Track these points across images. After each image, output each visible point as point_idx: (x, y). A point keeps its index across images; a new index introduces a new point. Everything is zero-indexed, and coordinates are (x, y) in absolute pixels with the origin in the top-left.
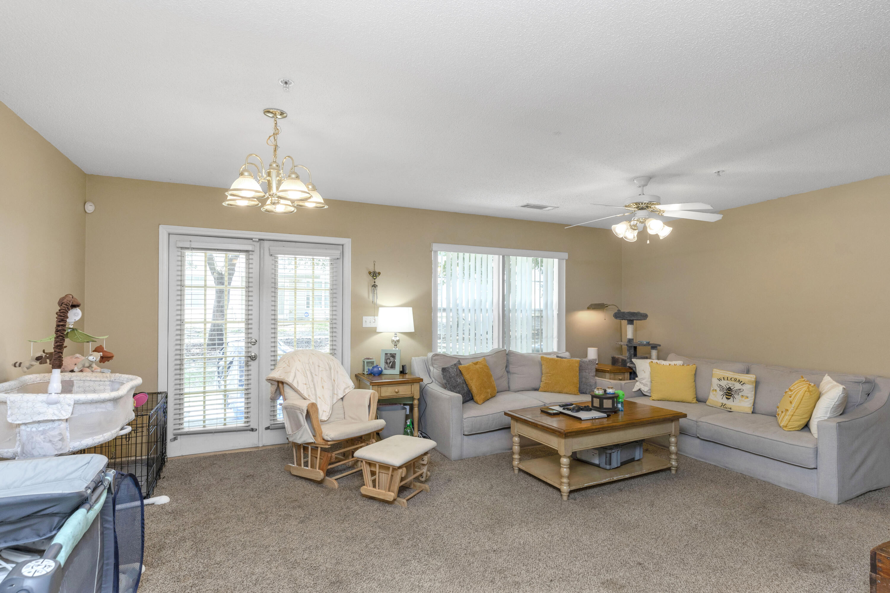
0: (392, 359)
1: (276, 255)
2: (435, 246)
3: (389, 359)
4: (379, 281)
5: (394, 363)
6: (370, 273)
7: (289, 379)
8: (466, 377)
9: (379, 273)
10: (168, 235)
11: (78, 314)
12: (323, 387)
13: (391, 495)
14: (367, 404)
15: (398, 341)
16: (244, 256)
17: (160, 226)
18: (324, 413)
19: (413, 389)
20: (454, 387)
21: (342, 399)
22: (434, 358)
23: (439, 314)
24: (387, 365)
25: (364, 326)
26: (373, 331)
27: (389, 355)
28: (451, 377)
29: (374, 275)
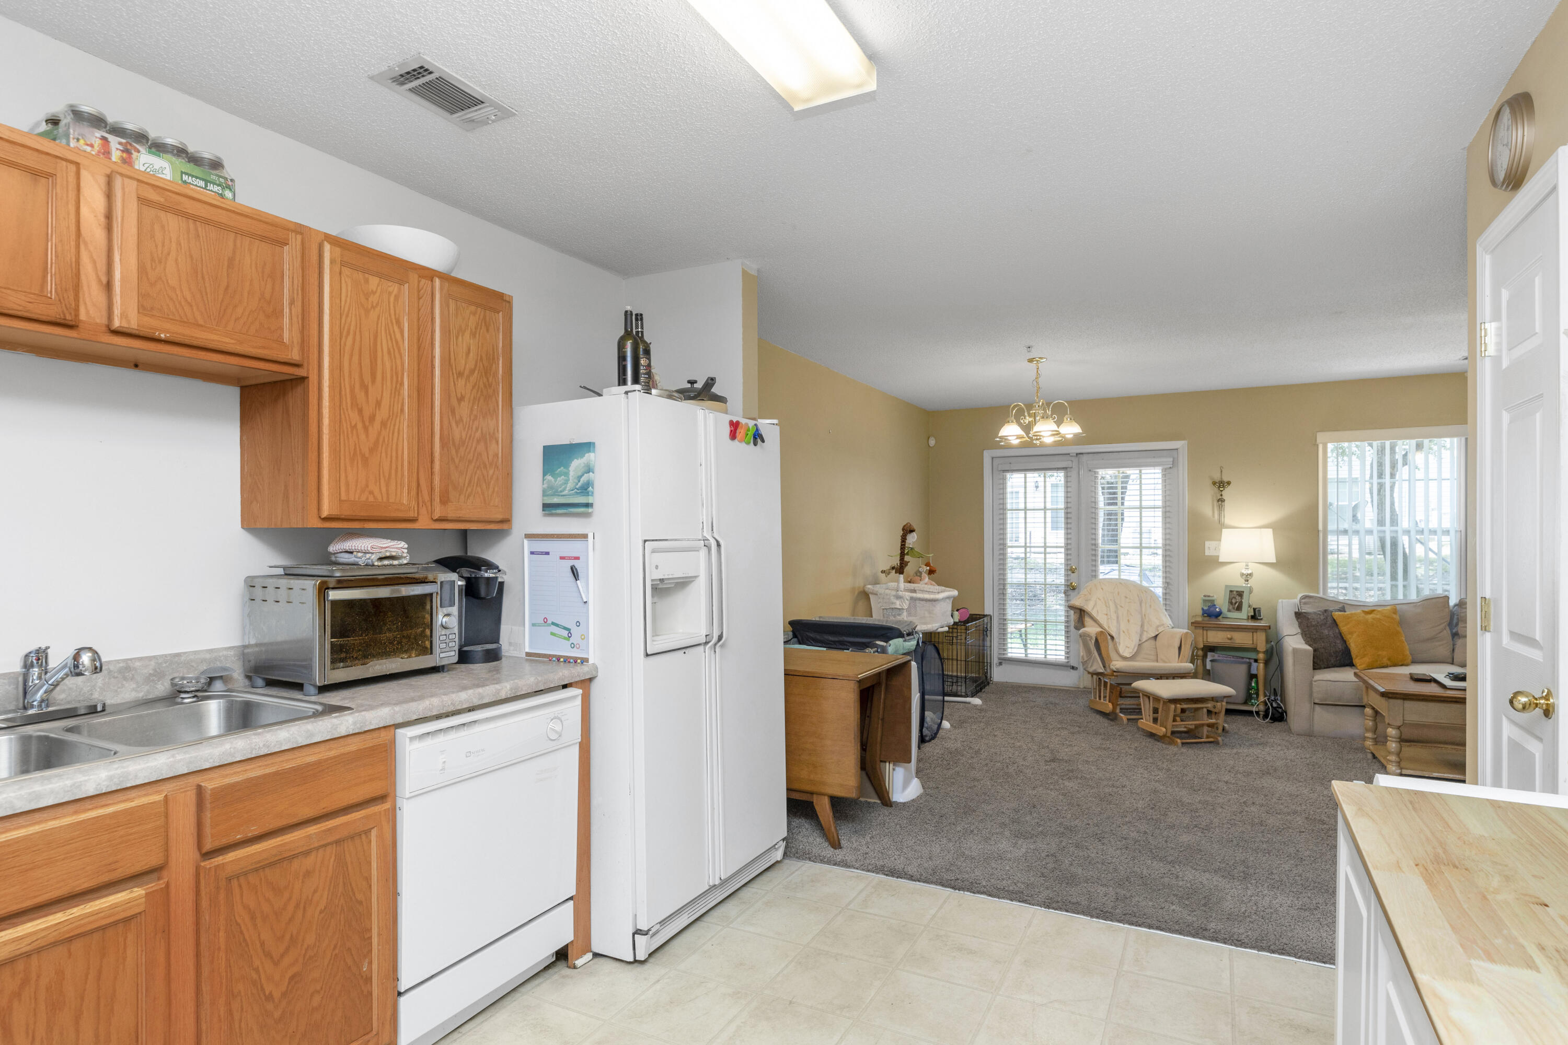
0: (1238, 599)
1: (1096, 470)
2: (1321, 437)
3: (1235, 598)
4: (1227, 493)
5: (1241, 604)
6: (1214, 483)
7: (1089, 608)
8: (1342, 628)
9: (1229, 483)
10: (990, 461)
11: (914, 537)
12: (1128, 621)
13: (1161, 730)
14: (1177, 645)
15: (1251, 575)
16: (1063, 474)
17: (985, 452)
18: (1127, 649)
19: (1255, 638)
20: (1314, 640)
21: (1156, 637)
22: (1303, 601)
23: (1331, 539)
24: (1231, 607)
25: (1206, 554)
26: (1215, 562)
27: (1235, 593)
28: (1309, 624)
29: (1221, 485)
